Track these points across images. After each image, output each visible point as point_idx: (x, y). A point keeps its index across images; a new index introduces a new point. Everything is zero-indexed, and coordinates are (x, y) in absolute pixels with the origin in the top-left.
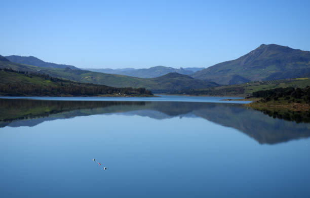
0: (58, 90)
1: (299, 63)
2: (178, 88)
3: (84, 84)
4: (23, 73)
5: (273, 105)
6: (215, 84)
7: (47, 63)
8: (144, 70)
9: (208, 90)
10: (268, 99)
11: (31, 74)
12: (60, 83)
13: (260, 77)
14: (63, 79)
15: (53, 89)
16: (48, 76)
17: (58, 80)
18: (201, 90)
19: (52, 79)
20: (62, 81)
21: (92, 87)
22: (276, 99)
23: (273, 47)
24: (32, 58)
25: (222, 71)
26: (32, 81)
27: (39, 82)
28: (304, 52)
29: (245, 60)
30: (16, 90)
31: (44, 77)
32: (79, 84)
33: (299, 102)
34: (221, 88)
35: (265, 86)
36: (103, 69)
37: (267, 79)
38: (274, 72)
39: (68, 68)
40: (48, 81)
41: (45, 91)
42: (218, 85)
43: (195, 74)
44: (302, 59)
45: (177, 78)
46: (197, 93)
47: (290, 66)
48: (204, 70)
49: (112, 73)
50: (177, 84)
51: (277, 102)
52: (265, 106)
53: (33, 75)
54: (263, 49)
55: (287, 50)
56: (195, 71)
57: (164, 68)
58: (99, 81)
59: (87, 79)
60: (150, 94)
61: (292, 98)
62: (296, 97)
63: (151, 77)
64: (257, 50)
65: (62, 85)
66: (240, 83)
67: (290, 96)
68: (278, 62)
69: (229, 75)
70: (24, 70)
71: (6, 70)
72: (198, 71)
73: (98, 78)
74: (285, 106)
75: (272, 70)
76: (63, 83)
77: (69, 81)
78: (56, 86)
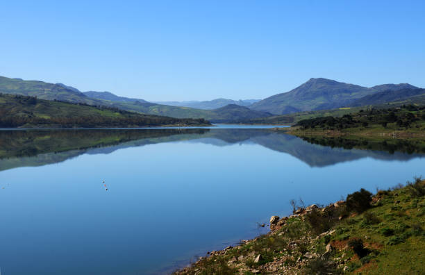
0: (126, 122)
1: (344, 94)
2: (236, 118)
3: (149, 115)
4: (96, 106)
5: (310, 133)
6: (269, 113)
7: (120, 98)
8: (207, 102)
9: (261, 119)
10: (306, 127)
11: (102, 108)
12: (127, 115)
13: (309, 108)
14: (131, 111)
15: (121, 120)
16: (117, 109)
17: (126, 112)
18: (256, 119)
19: (121, 112)
20: (129, 113)
21: (156, 118)
22: (313, 127)
23: (321, 80)
24: (106, 93)
25: (275, 102)
26: (103, 113)
27: (109, 114)
28: (348, 85)
29: (296, 92)
30: (89, 122)
31: (114, 109)
32: (145, 115)
33: (332, 129)
34: (275, 117)
35: (312, 115)
36: (169, 102)
37: (315, 109)
38: (322, 103)
39: (137, 102)
40: (117, 114)
41: (114, 122)
42: (272, 115)
43: (252, 105)
44: (346, 91)
45: (235, 109)
46: (251, 123)
47: (336, 98)
48: (261, 101)
49: (177, 105)
50: (235, 114)
51: (314, 130)
52: (303, 133)
53: (104, 108)
54: (312, 82)
55: (333, 83)
56: (252, 103)
57: (225, 100)
58: (165, 113)
59: (154, 111)
60: (209, 123)
61: (326, 126)
62: (330, 125)
63: (212, 108)
64: (307, 83)
65: (130, 117)
66: (292, 113)
67: (325, 124)
68: (325, 94)
69: (282, 106)
70: (98, 104)
71: (80, 104)
72: (255, 103)
73: (165, 110)
74: (320, 133)
75: (320, 101)
76: (131, 115)
77: (136, 113)
78: (124, 117)
